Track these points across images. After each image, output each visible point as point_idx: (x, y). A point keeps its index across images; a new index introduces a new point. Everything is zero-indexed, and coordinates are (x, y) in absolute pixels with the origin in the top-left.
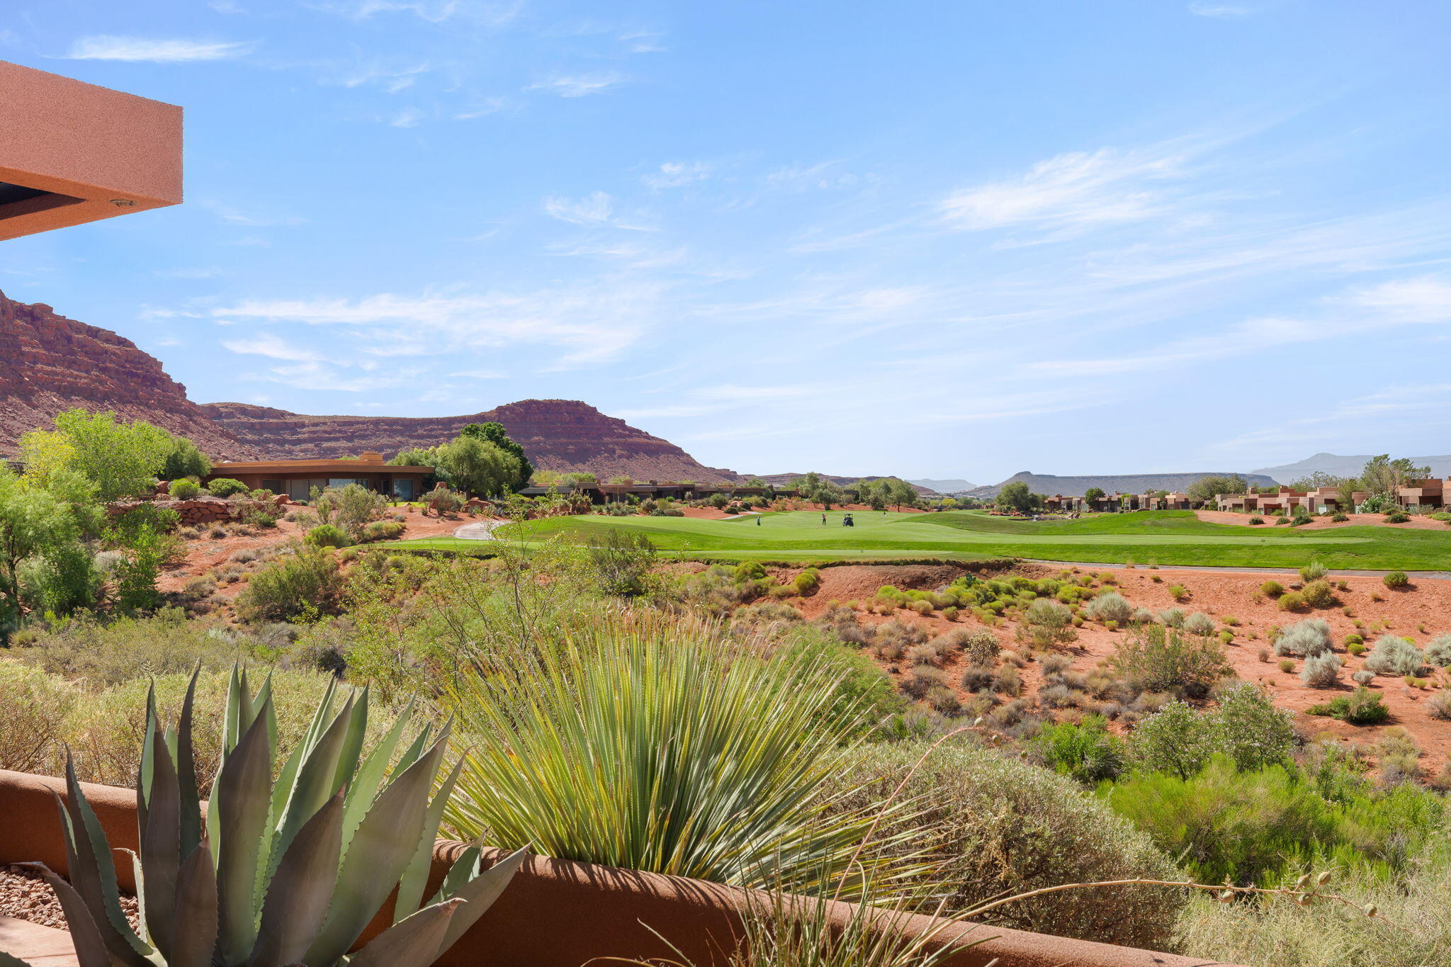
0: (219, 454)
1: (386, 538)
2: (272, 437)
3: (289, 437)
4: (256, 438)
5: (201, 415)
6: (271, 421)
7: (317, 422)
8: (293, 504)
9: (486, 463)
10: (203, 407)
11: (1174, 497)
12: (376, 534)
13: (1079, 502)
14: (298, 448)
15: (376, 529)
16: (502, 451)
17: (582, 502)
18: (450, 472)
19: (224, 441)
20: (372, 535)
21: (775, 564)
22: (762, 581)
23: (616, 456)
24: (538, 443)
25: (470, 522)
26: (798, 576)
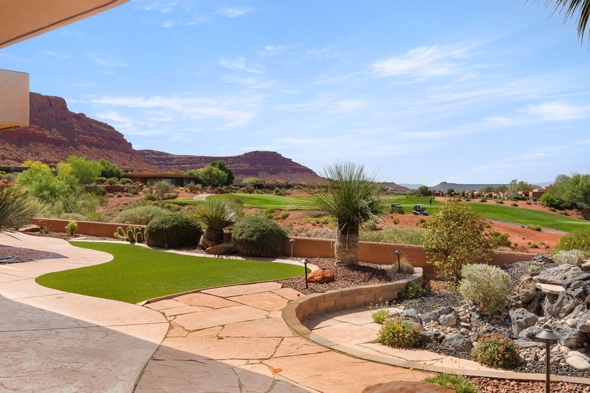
0: (142, 168)
1: (171, 199)
2: (163, 162)
3: (168, 163)
4: (157, 163)
5: (137, 154)
6: (163, 157)
7: (180, 157)
8: (147, 187)
9: (215, 175)
11: (477, 193)
12: (168, 197)
13: (446, 194)
14: (172, 166)
15: (168, 196)
17: (250, 189)
19: (145, 164)
20: (166, 197)
23: (288, 172)
24: (259, 167)
25: (200, 194)
26: (283, 213)
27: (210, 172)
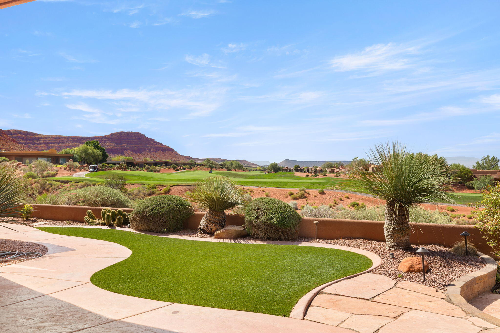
0: (10, 147)
1: (50, 176)
2: (30, 142)
3: (36, 142)
4: (25, 142)
5: (4, 133)
6: (30, 136)
7: (47, 137)
8: (24, 165)
9: (90, 153)
10: (5, 131)
11: (319, 168)
12: (47, 175)
13: (293, 169)
14: (40, 145)
15: (48, 174)
16: (97, 150)
17: (124, 166)
18: (79, 156)
19: (12, 143)
20: (46, 175)
21: (160, 185)
22: (154, 190)
23: (151, 151)
24: (124, 146)
25: (79, 172)
26: (165, 189)
27: (85, 151)
